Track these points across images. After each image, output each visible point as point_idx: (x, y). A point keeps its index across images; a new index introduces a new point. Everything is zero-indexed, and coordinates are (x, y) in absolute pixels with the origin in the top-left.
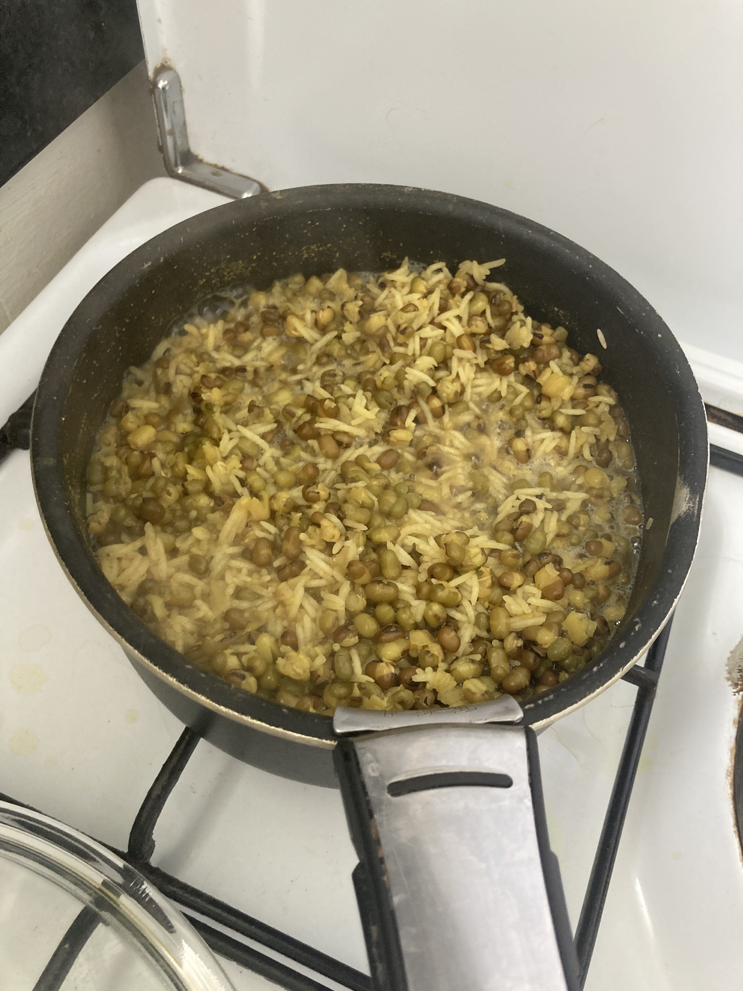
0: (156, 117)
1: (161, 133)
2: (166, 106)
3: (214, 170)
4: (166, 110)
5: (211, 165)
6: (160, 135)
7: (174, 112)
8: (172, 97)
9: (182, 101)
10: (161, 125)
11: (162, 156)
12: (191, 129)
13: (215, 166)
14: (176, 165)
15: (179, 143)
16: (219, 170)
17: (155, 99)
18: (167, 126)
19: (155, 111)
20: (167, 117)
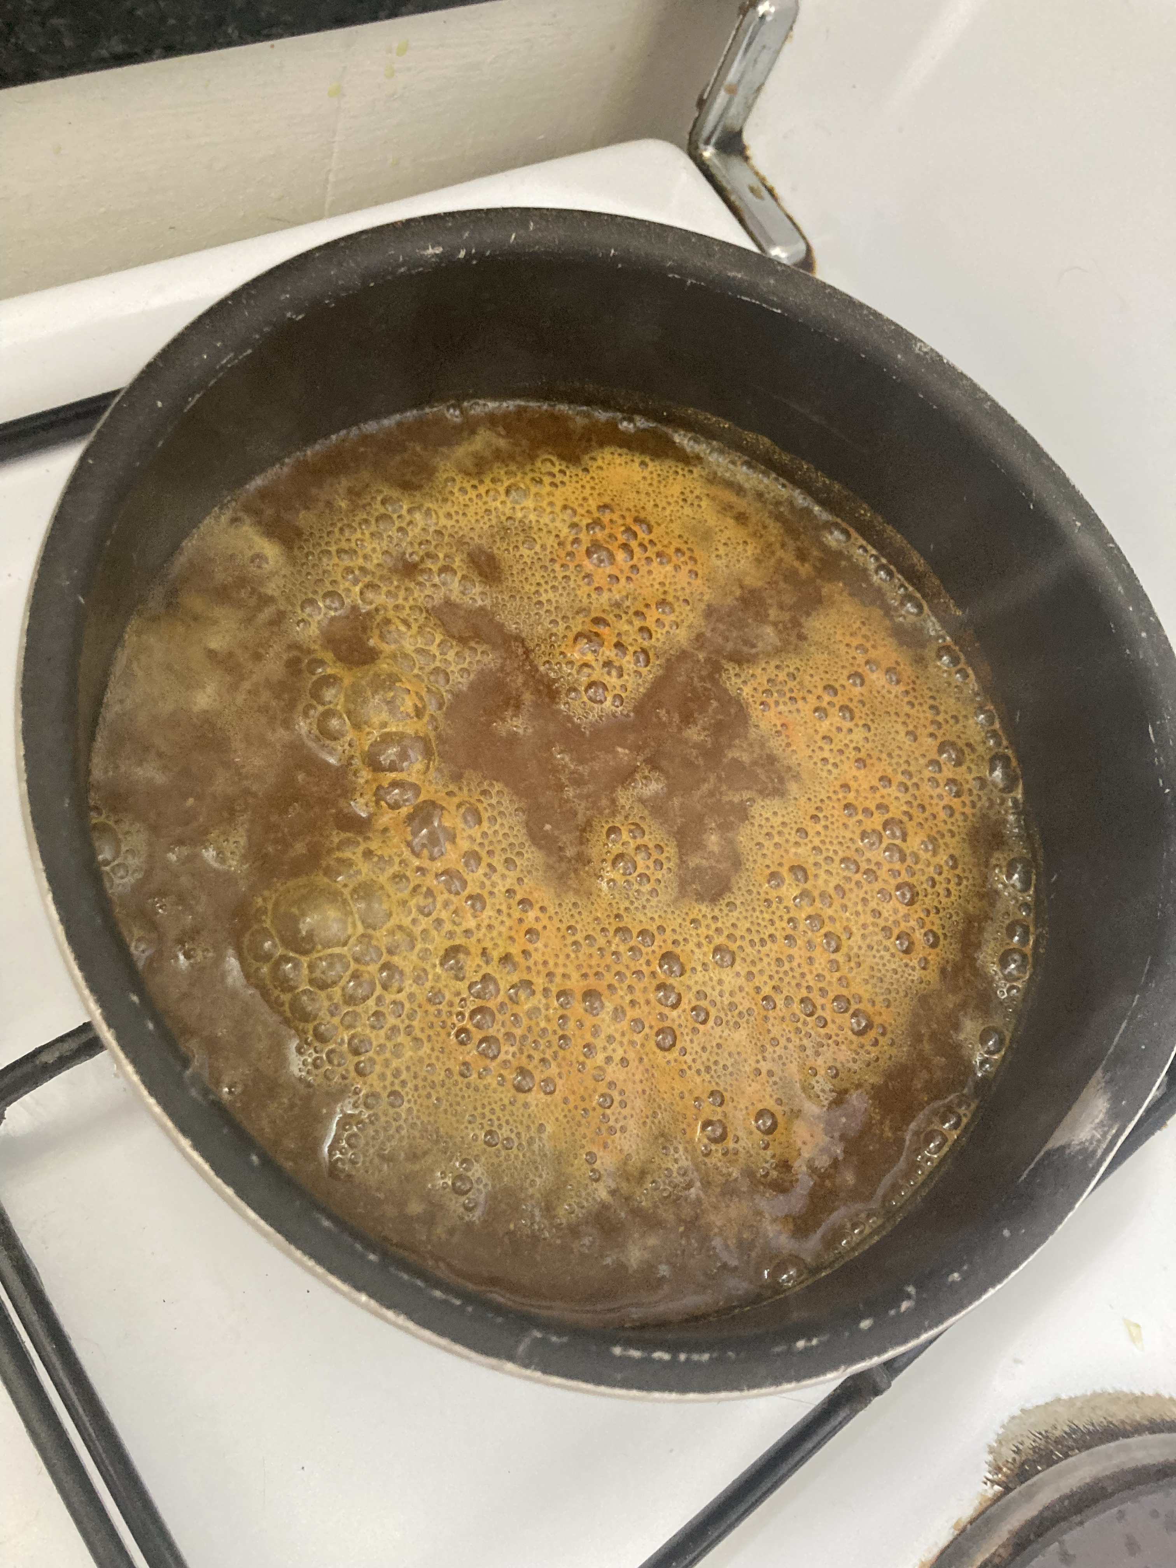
0: (725, 52)
1: (716, 79)
2: (749, 44)
3: (756, 183)
4: (746, 50)
5: (757, 174)
6: (712, 81)
7: (755, 61)
8: (766, 37)
9: (778, 52)
10: (724, 69)
11: (696, 115)
12: (763, 102)
13: (763, 181)
14: (707, 142)
15: (733, 111)
16: (763, 189)
17: (740, 25)
18: (732, 76)
19: (730, 41)
20: (741, 61)
